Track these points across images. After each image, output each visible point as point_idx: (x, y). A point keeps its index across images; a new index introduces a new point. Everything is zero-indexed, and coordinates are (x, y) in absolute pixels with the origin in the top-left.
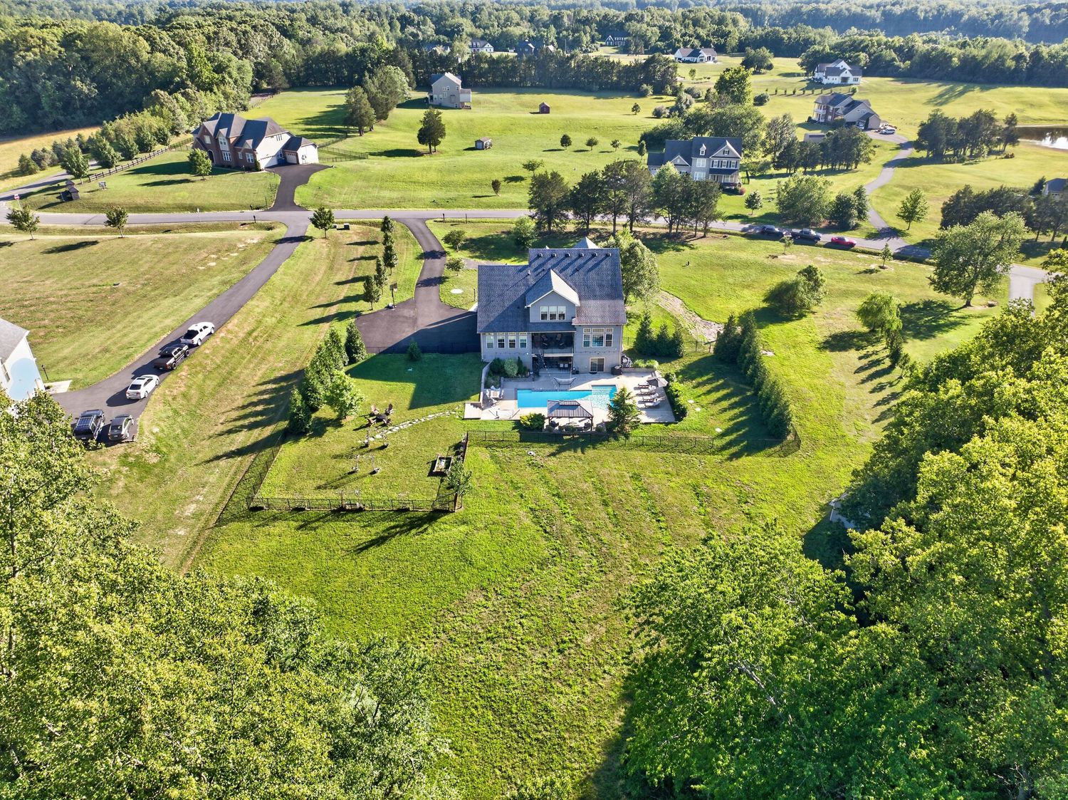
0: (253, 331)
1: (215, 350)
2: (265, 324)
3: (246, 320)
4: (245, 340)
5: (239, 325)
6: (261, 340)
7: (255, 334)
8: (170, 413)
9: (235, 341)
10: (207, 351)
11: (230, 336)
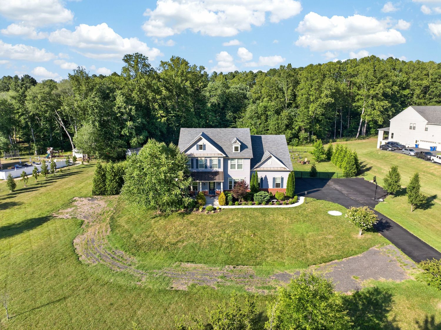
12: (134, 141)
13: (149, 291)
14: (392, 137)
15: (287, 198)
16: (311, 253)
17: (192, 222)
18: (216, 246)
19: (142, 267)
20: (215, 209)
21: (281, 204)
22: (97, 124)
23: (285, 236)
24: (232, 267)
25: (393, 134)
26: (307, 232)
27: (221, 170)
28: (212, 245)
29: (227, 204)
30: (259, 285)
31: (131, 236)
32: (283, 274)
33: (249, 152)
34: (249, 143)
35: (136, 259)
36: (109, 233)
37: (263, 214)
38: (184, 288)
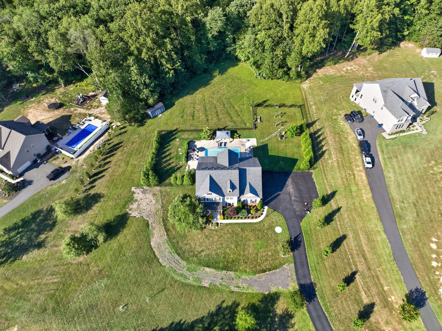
0: (354, 178)
1: (356, 160)
2: (354, 185)
3: (362, 182)
4: (352, 171)
5: (361, 176)
6: (348, 175)
7: (352, 177)
8: (344, 130)
9: (354, 167)
10: (357, 157)
11: (358, 169)
12: (151, 101)
13: (194, 286)
14: (361, 97)
15: (257, 210)
16: (259, 266)
17: (207, 236)
18: (219, 255)
19: (188, 269)
20: (218, 224)
21: (253, 218)
22: (121, 97)
23: (250, 251)
24: (225, 272)
25: (362, 95)
26: (261, 249)
27: (221, 201)
28: (217, 254)
29: (224, 219)
30: (235, 285)
31: (178, 242)
32: (245, 279)
33: (237, 191)
34: (237, 184)
35: (184, 263)
36: (166, 237)
37: (242, 230)
38: (207, 285)
